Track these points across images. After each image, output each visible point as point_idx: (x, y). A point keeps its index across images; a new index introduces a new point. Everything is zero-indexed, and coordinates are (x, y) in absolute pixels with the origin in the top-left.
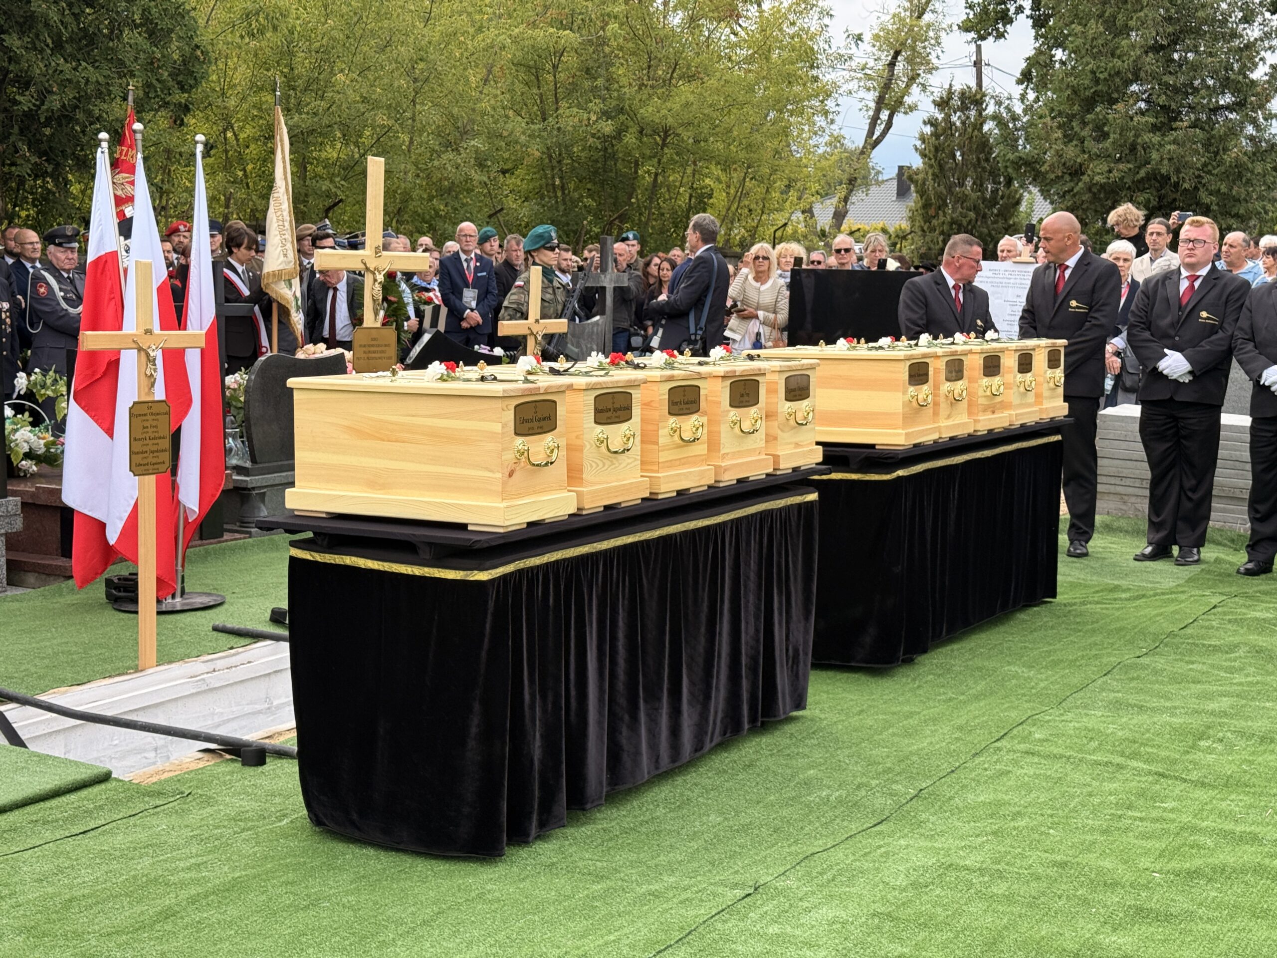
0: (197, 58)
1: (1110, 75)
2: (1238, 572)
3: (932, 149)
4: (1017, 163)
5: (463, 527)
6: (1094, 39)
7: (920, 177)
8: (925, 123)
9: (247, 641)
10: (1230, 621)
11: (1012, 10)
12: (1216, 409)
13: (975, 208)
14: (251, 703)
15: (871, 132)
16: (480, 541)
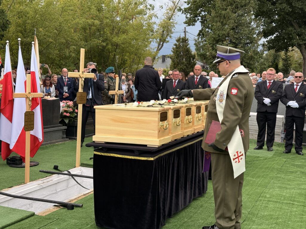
0: (8, 23)
1: (222, 35)
2: (284, 152)
3: (176, 51)
4: (200, 55)
5: (146, 146)
6: (218, 26)
7: (173, 57)
8: (174, 45)
9: (50, 174)
10: (291, 165)
11: (196, 19)
12: (275, 113)
13: (186, 65)
14: (52, 191)
15: (158, 47)
16: (154, 150)
